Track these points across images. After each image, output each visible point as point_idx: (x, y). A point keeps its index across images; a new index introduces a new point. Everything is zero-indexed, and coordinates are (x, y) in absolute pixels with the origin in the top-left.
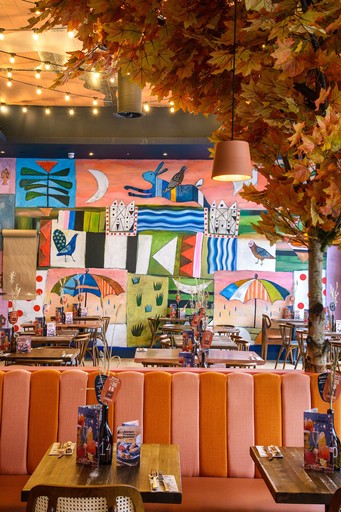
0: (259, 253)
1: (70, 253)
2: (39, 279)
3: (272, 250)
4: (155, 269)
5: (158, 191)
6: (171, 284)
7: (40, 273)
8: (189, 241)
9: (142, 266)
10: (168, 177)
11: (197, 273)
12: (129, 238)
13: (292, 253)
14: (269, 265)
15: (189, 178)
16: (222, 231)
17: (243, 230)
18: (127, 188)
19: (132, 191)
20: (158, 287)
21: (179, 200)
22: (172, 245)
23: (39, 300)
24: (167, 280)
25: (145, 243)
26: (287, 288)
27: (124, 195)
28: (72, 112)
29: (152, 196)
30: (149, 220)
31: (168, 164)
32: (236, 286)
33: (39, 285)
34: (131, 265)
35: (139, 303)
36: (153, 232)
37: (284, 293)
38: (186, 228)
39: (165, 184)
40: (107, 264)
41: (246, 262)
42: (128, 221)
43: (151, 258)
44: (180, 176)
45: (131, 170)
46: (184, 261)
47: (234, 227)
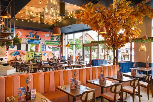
0: (49, 48)
1: (13, 47)
2: (6, 52)
3: (51, 47)
4: (31, 50)
5: (32, 36)
6: (34, 53)
7: (6, 51)
8: (37, 45)
9: (29, 50)
10: (34, 34)
11: (39, 51)
12: (26, 45)
13: (54, 48)
14: (51, 50)
15: (37, 34)
16: (43, 44)
17: (47, 44)
18: (26, 35)
19: (27, 36)
20: (32, 54)
21: (36, 38)
22: (35, 46)
23: (6, 57)
24: (34, 52)
25: (29, 46)
26: (54, 53)
27: (25, 36)
28: (23, 20)
29: (31, 37)
30: (30, 41)
31: (33, 31)
32: (46, 53)
33: (6, 54)
34: (27, 50)
35: (28, 57)
36: (31, 44)
37: (53, 54)
38: (37, 43)
39: (33, 35)
40: (21, 50)
41: (47, 49)
42: (26, 41)
43: (31, 49)
44: (36, 34)
45: (26, 32)
46: (37, 49)
47: (45, 43)
